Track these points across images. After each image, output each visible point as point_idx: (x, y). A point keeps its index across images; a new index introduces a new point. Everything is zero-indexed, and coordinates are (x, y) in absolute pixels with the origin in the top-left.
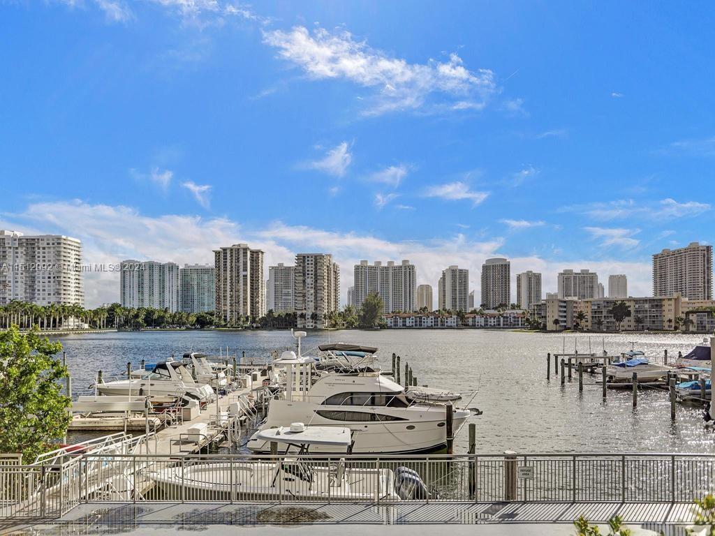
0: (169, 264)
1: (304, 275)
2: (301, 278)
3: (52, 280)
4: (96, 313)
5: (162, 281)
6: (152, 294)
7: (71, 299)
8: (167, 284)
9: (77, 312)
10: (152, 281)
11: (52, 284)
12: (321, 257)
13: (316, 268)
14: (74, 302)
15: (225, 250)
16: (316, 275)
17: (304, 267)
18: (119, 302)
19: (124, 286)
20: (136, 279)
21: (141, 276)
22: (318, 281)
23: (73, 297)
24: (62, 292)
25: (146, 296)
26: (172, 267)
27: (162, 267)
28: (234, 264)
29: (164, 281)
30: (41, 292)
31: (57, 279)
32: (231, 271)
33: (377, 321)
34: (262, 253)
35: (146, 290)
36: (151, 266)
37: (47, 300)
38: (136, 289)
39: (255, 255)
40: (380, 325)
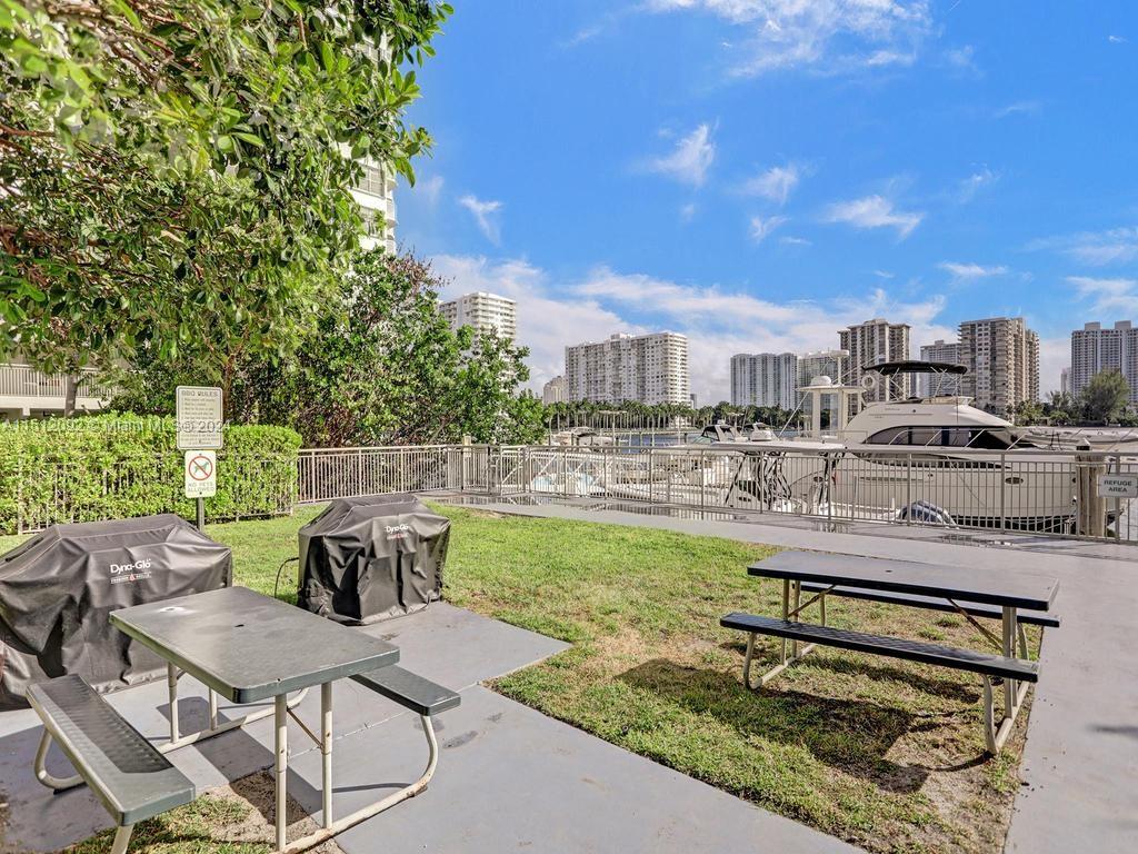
0: (786, 354)
1: (973, 350)
2: (969, 356)
3: (660, 379)
4: (702, 412)
5: (777, 376)
6: (765, 391)
7: (678, 398)
8: (783, 379)
9: (683, 411)
10: (765, 376)
11: (660, 383)
12: (1003, 322)
13: (994, 339)
14: (680, 401)
15: (853, 329)
16: (993, 350)
17: (973, 340)
18: (729, 400)
19: (734, 384)
20: (747, 376)
21: (753, 371)
22: (998, 359)
23: (680, 396)
24: (670, 391)
25: (759, 394)
26: (789, 358)
27: (777, 360)
28: (866, 346)
29: (779, 375)
30: (651, 392)
31: (664, 377)
32: (863, 355)
33: (1115, 415)
34: (908, 327)
35: (759, 387)
36: (765, 358)
37: (655, 400)
38: (748, 387)
39: (896, 331)
40: (1120, 421)
